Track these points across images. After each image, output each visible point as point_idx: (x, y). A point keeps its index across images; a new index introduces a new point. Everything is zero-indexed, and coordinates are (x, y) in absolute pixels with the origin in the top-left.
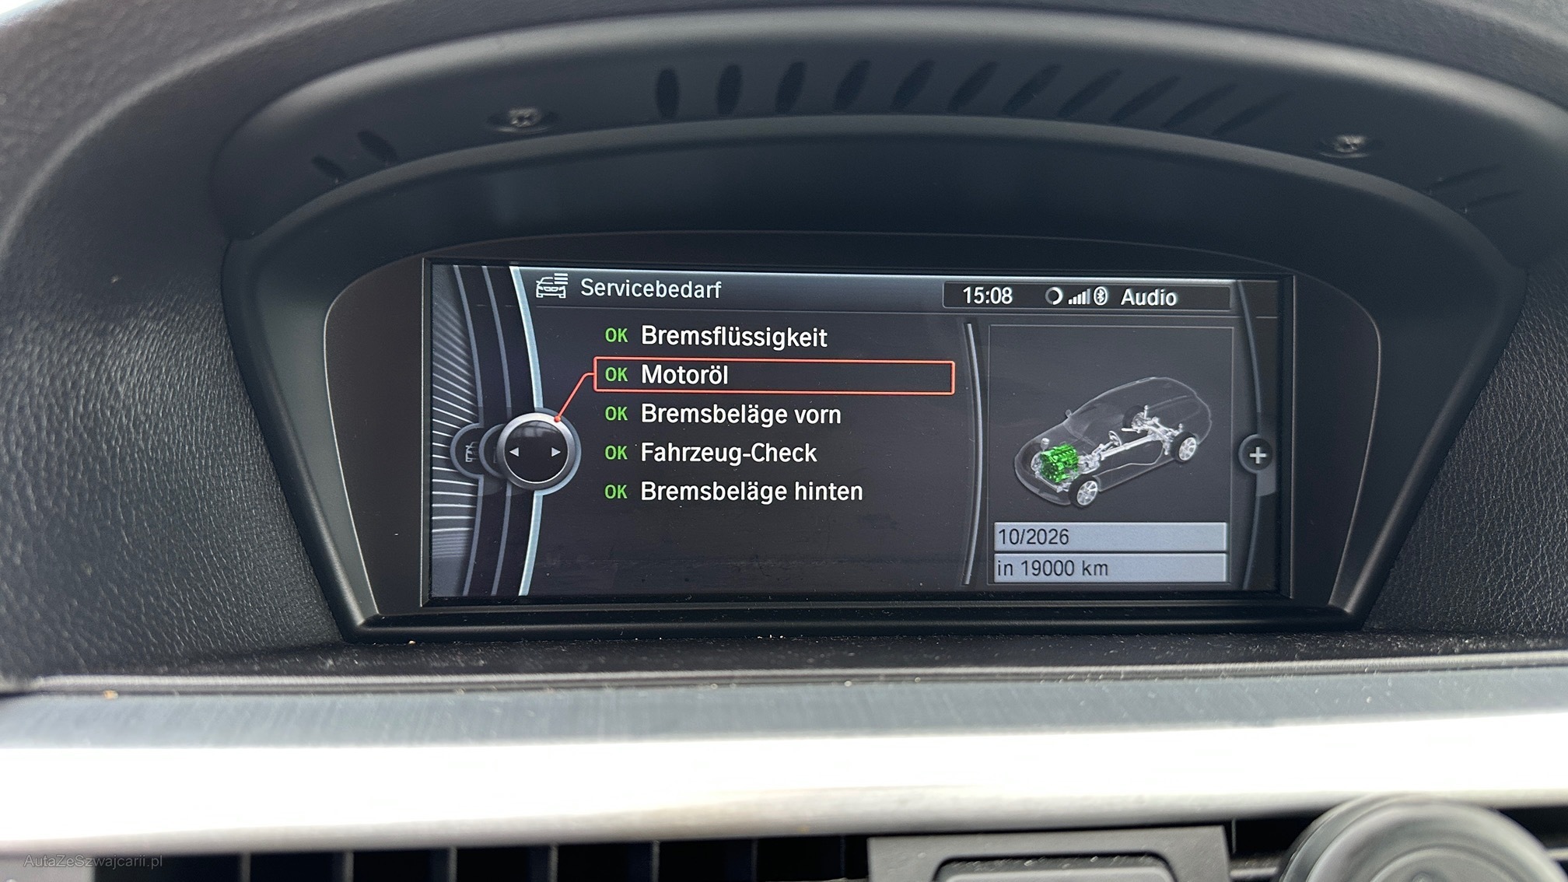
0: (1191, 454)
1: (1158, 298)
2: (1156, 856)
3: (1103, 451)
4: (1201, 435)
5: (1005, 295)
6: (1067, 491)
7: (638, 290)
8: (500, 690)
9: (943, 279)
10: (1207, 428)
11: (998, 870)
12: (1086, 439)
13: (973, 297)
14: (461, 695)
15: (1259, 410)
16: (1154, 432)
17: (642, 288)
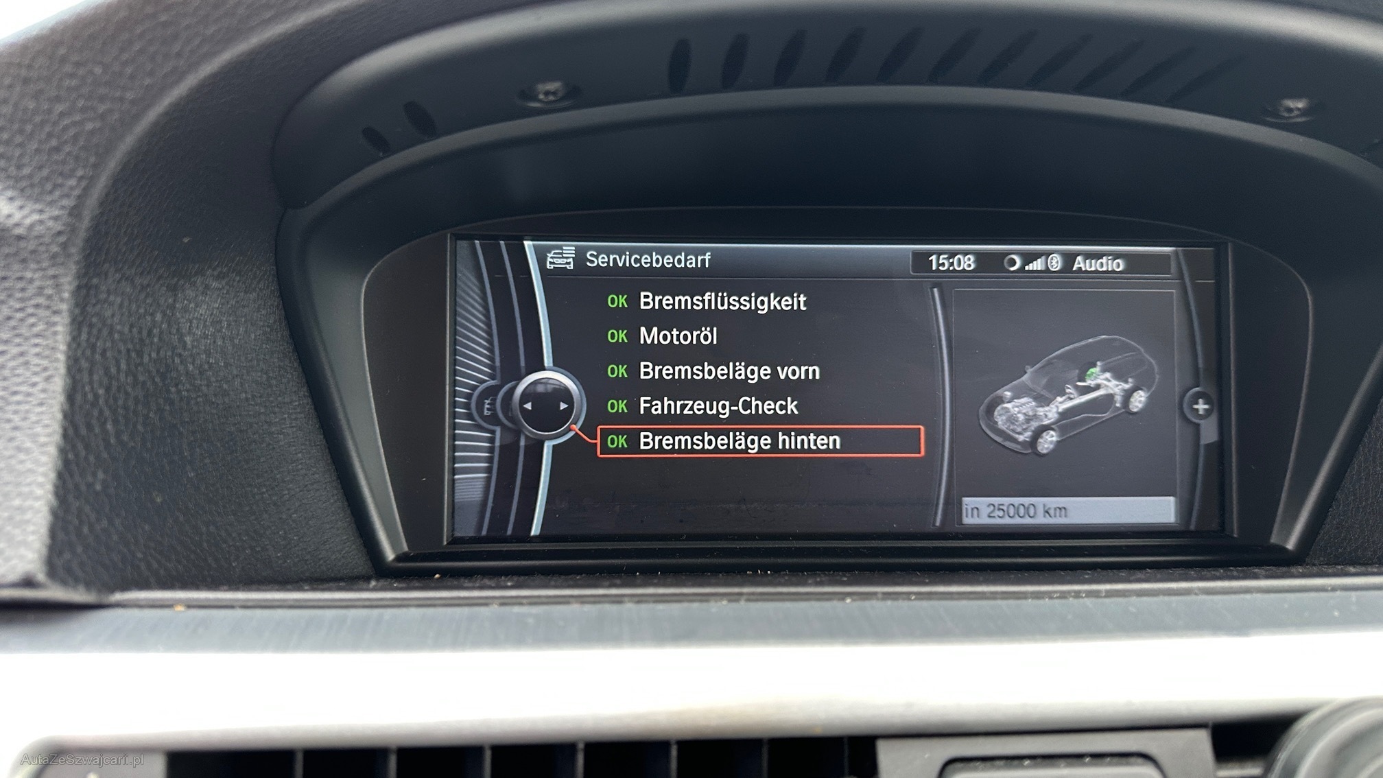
0: (1140, 406)
1: (1107, 264)
2: (1146, 757)
3: (1060, 403)
4: (1149, 388)
5: (968, 263)
6: (1027, 440)
7: (636, 261)
8: (531, 604)
9: (910, 249)
10: (1154, 382)
11: (999, 768)
12: (1044, 392)
13: (939, 265)
14: (495, 608)
15: (1201, 365)
16: (1107, 386)
17: (640, 259)
